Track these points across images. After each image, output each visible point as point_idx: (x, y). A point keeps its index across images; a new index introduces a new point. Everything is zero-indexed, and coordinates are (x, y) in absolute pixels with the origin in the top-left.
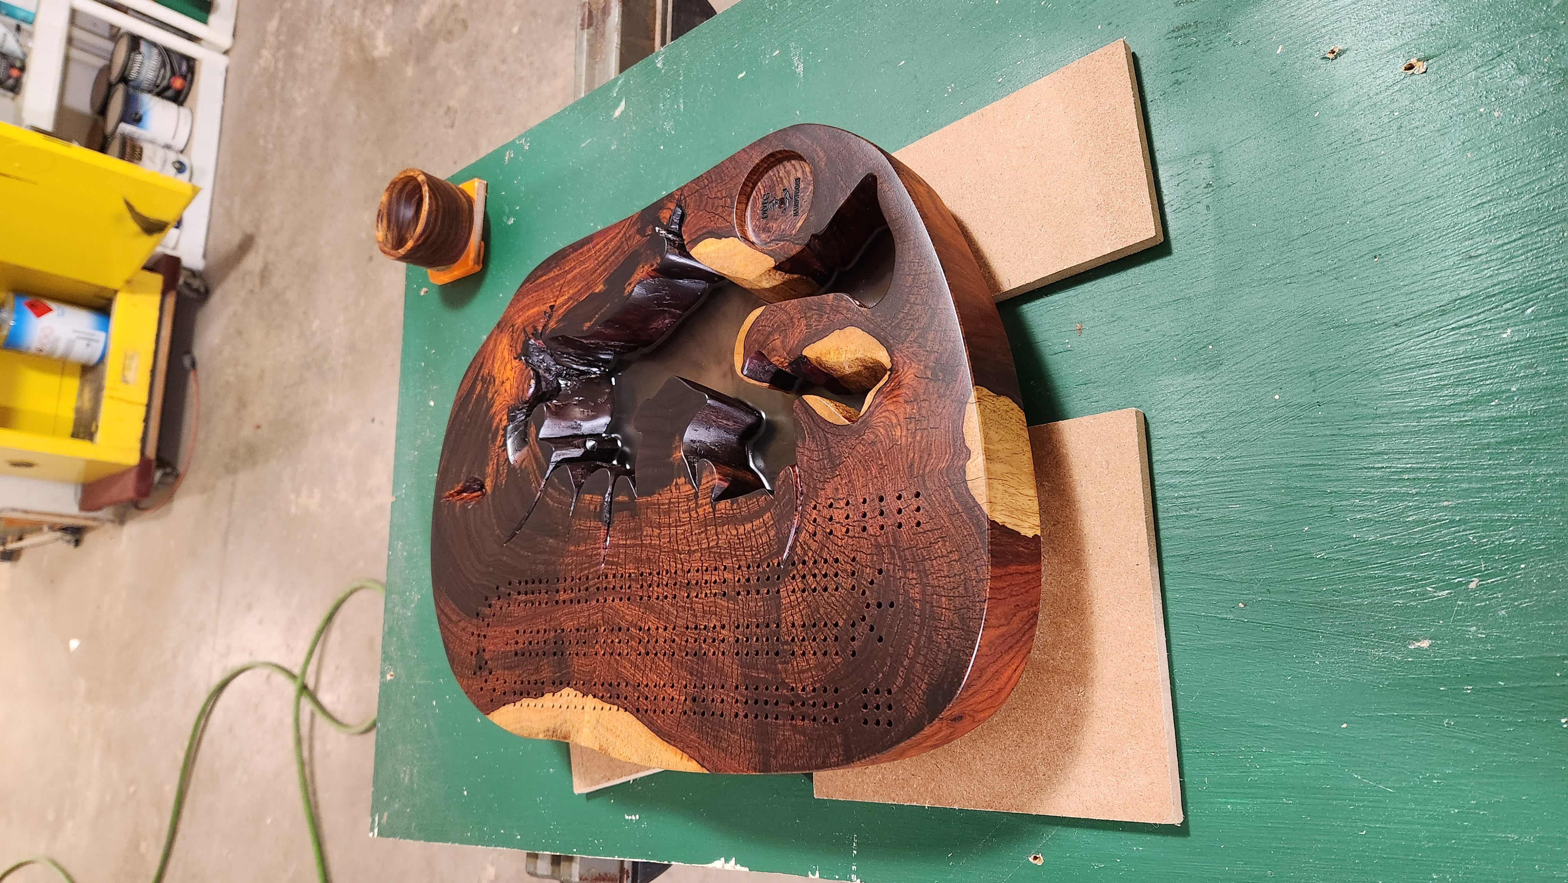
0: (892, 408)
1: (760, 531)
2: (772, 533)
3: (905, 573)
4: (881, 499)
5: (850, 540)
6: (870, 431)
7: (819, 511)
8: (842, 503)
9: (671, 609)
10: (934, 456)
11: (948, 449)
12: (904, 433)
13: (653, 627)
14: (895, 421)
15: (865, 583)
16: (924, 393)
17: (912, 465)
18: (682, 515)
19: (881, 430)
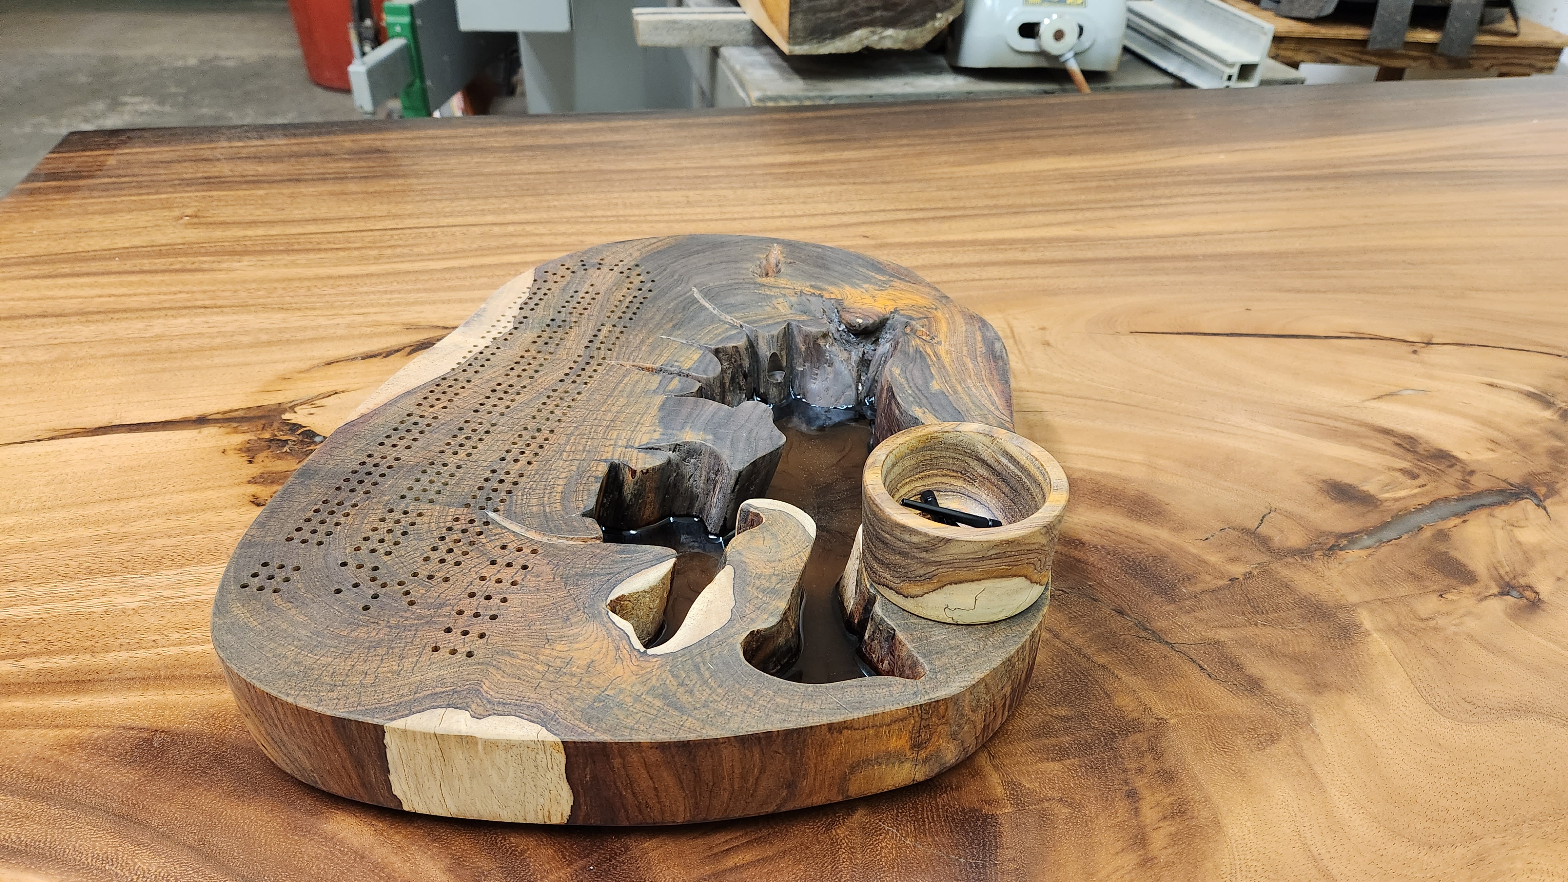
0: (596, 646)
1: (546, 499)
2: (534, 509)
3: (390, 627)
4: (493, 617)
5: (470, 579)
6: (584, 619)
7: (526, 556)
8: (517, 578)
9: (523, 414)
10: (503, 680)
11: (500, 696)
12: (555, 653)
13: (517, 397)
14: (577, 646)
15: (411, 587)
16: (589, 683)
17: (509, 654)
18: (616, 433)
19: (576, 631)
